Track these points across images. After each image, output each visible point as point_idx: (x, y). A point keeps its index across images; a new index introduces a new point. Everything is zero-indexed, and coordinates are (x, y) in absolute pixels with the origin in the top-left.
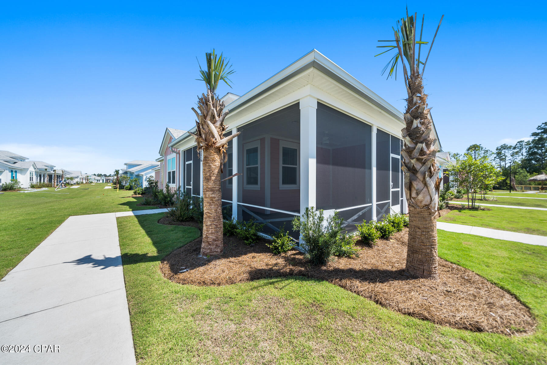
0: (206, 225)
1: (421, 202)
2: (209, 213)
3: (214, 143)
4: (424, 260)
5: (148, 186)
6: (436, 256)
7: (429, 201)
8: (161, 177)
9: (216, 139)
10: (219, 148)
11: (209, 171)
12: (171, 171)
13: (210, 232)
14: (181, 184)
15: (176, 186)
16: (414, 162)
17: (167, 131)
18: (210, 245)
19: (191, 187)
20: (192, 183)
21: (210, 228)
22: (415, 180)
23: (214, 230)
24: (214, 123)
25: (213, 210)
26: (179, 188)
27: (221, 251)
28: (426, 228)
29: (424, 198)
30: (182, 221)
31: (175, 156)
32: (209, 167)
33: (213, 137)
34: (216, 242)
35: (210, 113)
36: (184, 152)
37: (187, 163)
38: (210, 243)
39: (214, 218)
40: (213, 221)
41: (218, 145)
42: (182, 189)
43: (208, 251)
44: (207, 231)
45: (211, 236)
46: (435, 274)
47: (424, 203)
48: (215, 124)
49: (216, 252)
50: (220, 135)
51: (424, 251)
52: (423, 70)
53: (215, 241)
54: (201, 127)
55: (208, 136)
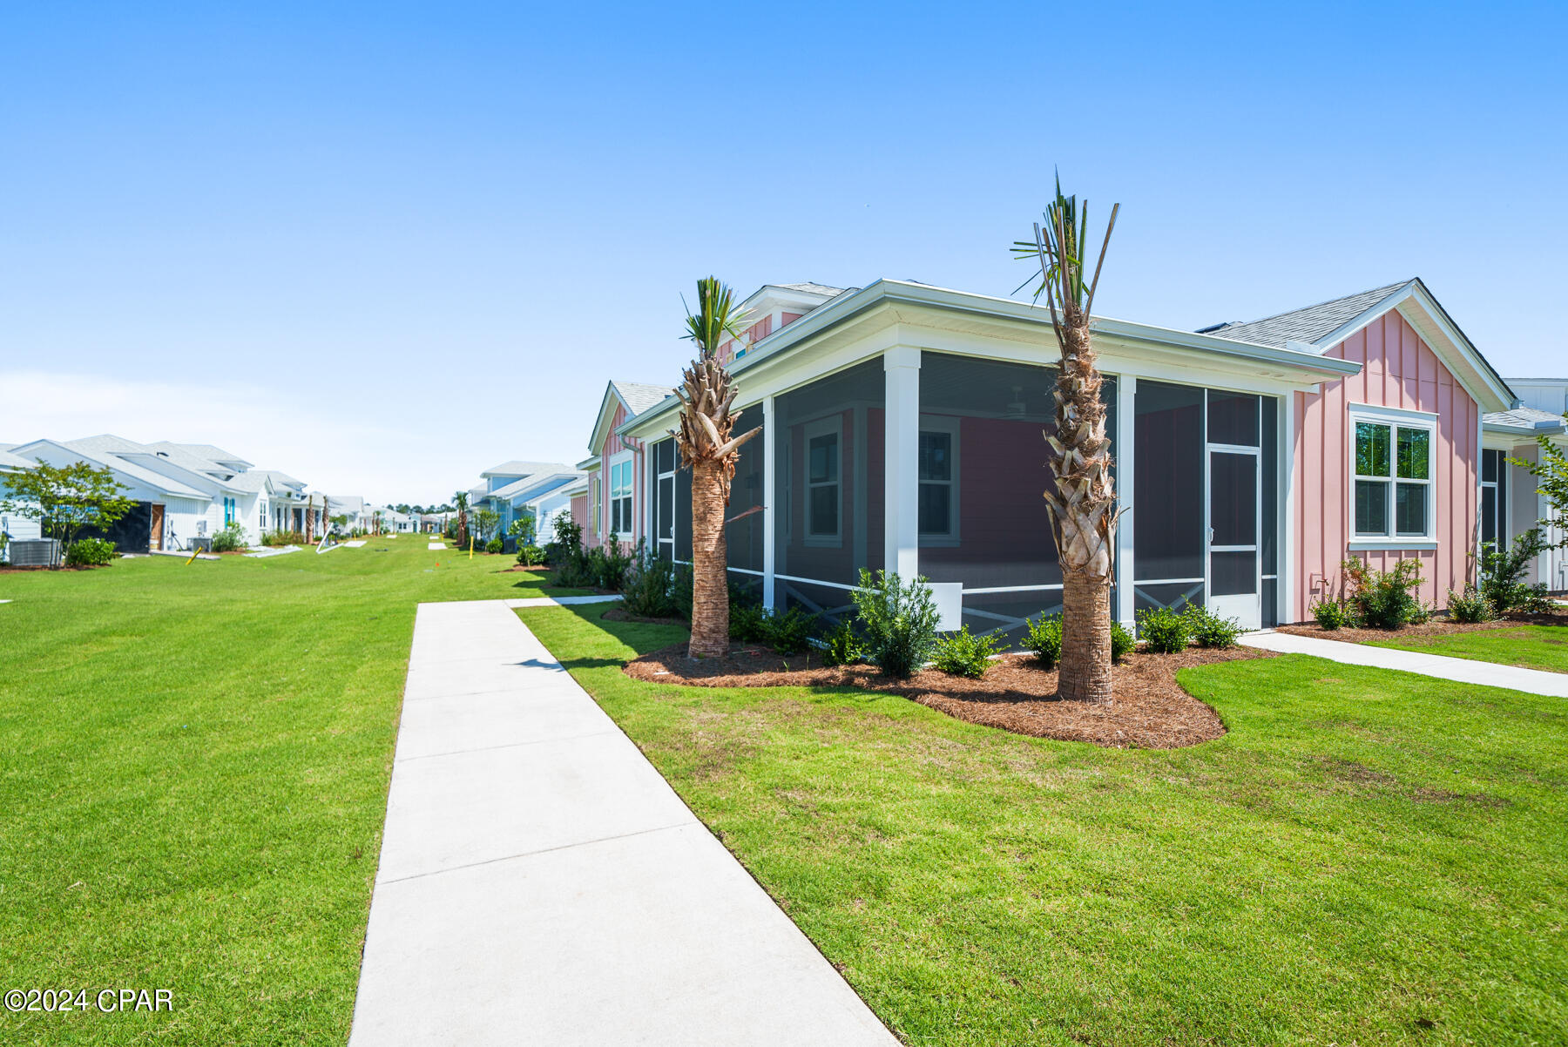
0: (698, 603)
1: (1073, 559)
2: (703, 581)
3: (712, 452)
4: (1076, 667)
5: (556, 541)
6: (1099, 661)
7: (1085, 557)
8: (592, 513)
9: (714, 445)
10: (721, 460)
11: (703, 503)
12: (621, 497)
13: (704, 615)
14: (648, 533)
15: (634, 537)
16: (1060, 486)
17: (612, 389)
18: (704, 638)
19: (672, 541)
20: (673, 529)
21: (705, 607)
22: (1064, 519)
23: (712, 613)
24: (710, 416)
25: (710, 576)
26: (642, 541)
27: (724, 653)
28: (1081, 608)
29: (1076, 552)
30: (652, 615)
31: (632, 458)
32: (703, 496)
33: (710, 441)
34: (714, 635)
35: (704, 398)
36: (655, 446)
37: (661, 477)
38: (705, 635)
39: (711, 590)
40: (709, 596)
41: (718, 455)
42: (648, 544)
43: (701, 649)
44: (700, 613)
45: (706, 623)
46: (1095, 694)
47: (1076, 561)
48: (713, 418)
49: (714, 652)
50: (723, 438)
51: (1076, 650)
52: (1089, 306)
53: (714, 633)
54: (689, 424)
55: (701, 439)
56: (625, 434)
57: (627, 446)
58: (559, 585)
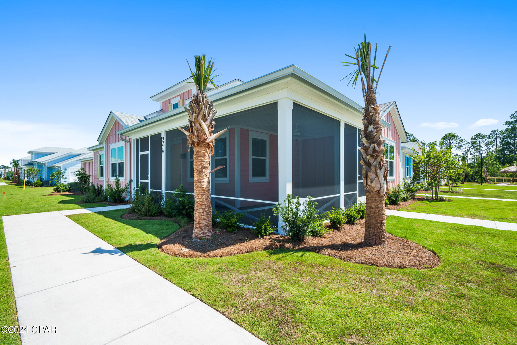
0: (199, 213)
1: (374, 188)
2: (201, 202)
3: (205, 139)
4: (376, 232)
5: (77, 181)
6: (384, 228)
7: (379, 187)
8: (96, 169)
9: (207, 136)
10: (209, 143)
12: (117, 162)
13: (202, 218)
14: (133, 177)
15: (126, 180)
16: (369, 158)
17: (112, 115)
18: (202, 230)
19: (149, 181)
20: (149, 176)
21: (202, 215)
22: (370, 172)
23: (206, 217)
24: (205, 122)
25: (205, 199)
27: (211, 236)
28: (377, 208)
29: (376, 185)
31: (124, 145)
33: (205, 134)
34: (207, 228)
35: (202, 113)
36: (137, 140)
37: (140, 153)
38: (203, 228)
39: (205, 206)
40: (205, 209)
41: (208, 141)
43: (201, 235)
44: (199, 217)
45: (203, 222)
46: (384, 242)
47: (376, 189)
49: (208, 236)
50: (210, 132)
51: (376, 225)
52: (376, 86)
53: (207, 226)
54: (193, 125)
55: (200, 133)
56: (122, 134)
57: (123, 140)
58: (86, 202)
